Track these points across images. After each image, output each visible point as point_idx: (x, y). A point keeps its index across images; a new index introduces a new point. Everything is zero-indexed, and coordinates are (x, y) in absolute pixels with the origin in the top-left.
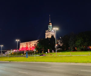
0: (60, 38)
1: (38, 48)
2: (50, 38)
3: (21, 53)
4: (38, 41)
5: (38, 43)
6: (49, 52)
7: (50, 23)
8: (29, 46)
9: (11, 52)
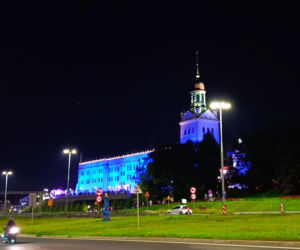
0: (240, 141)
1: (152, 180)
2: (197, 143)
5: (151, 160)
6: (194, 197)
7: (199, 81)
8: (114, 175)
9: (44, 198)
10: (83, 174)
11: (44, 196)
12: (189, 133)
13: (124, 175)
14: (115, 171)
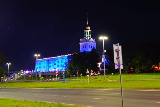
8: (51, 65)
9: (21, 74)
10: (38, 64)
11: (21, 73)
12: (84, 48)
13: (56, 65)
14: (52, 63)
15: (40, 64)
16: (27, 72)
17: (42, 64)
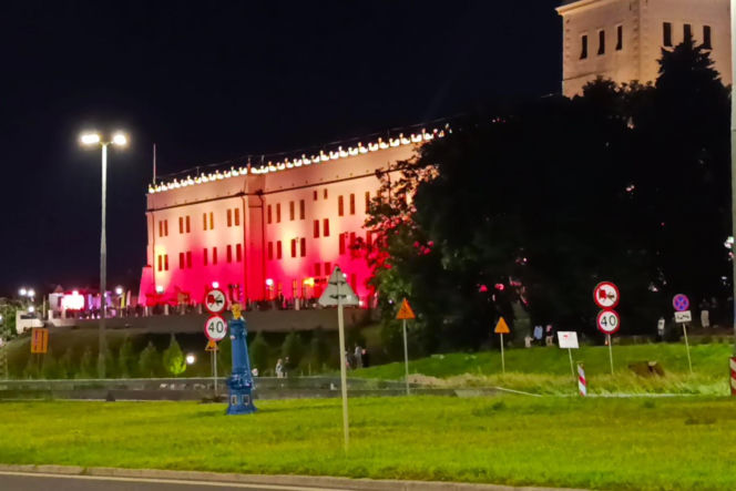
3: (161, 341)
4: (429, 154)
5: (434, 171)
6: (609, 322)
8: (287, 232)
9: (21, 325)
10: (165, 230)
11: (19, 313)
12: (601, 51)
13: (327, 233)
14: (292, 218)
15: (186, 226)
16: (74, 301)
17: (208, 222)
